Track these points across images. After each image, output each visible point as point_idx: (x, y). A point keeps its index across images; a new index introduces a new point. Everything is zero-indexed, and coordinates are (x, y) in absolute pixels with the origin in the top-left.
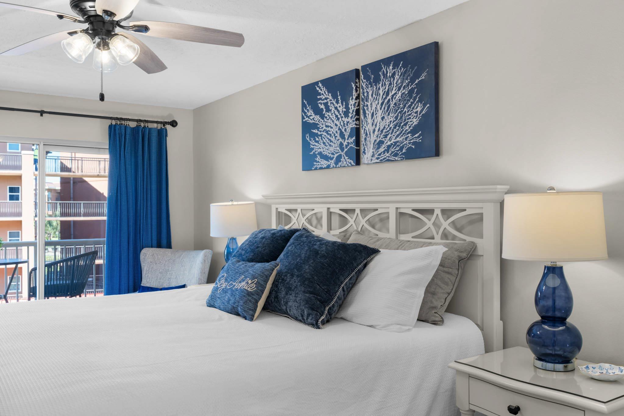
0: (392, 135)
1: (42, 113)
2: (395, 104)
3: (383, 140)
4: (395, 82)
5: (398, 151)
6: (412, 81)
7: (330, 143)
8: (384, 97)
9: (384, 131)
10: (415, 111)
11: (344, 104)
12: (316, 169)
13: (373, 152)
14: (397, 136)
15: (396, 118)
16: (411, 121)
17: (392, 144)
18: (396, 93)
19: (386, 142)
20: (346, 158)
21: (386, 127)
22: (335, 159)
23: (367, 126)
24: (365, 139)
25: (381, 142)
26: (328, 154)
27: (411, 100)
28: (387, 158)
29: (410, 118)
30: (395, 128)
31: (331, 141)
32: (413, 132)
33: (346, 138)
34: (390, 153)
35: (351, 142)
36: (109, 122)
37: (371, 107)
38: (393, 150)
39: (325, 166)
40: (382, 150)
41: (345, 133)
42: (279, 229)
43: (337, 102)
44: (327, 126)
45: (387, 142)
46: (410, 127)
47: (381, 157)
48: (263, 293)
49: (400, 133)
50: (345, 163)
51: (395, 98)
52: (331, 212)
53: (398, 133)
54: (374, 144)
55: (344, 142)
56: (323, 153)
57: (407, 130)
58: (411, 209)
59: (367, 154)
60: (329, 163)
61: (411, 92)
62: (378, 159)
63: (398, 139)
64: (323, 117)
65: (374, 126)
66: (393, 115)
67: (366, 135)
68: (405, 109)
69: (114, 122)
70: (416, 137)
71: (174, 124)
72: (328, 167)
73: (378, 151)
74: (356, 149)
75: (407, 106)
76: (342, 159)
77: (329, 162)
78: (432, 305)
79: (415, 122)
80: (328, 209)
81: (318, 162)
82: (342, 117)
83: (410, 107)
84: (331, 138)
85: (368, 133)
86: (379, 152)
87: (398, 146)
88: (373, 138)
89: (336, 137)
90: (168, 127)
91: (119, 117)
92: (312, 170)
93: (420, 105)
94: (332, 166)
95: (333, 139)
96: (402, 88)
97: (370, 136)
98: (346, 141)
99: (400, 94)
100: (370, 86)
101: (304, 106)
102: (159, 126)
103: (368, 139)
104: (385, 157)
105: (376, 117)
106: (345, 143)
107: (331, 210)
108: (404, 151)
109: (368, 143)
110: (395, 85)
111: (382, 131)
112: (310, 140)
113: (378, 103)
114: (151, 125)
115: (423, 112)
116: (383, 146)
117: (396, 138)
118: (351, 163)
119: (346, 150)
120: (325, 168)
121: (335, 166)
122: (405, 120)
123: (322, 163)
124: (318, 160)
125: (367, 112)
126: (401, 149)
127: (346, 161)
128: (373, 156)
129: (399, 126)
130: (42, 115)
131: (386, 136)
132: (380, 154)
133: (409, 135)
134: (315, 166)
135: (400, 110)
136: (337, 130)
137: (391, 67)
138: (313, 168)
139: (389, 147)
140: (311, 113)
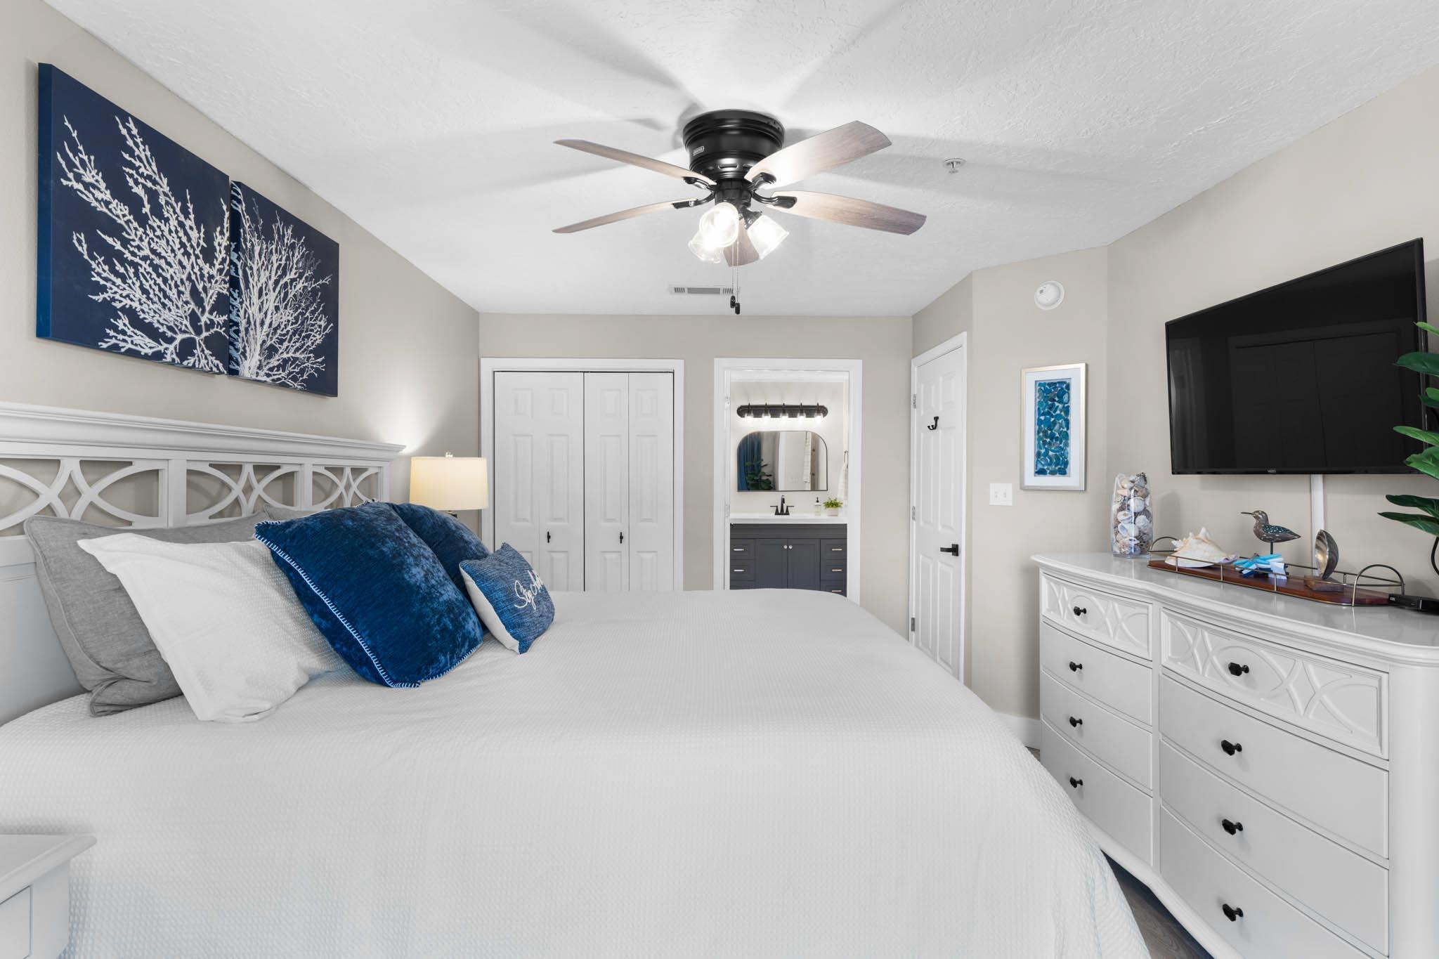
0: (291, 345)
2: (295, 296)
3: (277, 346)
4: (294, 260)
5: (297, 373)
6: (315, 276)
7: (163, 300)
8: (279, 273)
9: (279, 331)
10: (319, 323)
11: (203, 230)
12: (114, 349)
13: (260, 361)
14: (297, 350)
15: (297, 319)
16: (314, 336)
17: (289, 359)
18: (295, 279)
19: (281, 351)
20: (207, 352)
21: (282, 326)
22: (177, 342)
23: (250, 308)
24: (247, 330)
25: (273, 349)
26: (156, 325)
27: (314, 305)
28: (283, 380)
30: (294, 334)
31: (166, 296)
33: (208, 308)
34: (286, 372)
35: (218, 322)
37: (259, 276)
38: (291, 370)
39: (150, 352)
40: (274, 362)
41: (203, 295)
43: (184, 213)
44: (153, 251)
45: (282, 353)
46: (313, 343)
47: (274, 375)
49: (302, 347)
50: (203, 361)
51: (295, 287)
53: (297, 344)
54: (262, 345)
55: (202, 316)
56: (142, 316)
59: (249, 360)
60: (161, 348)
61: (314, 291)
62: (268, 375)
63: (297, 355)
64: (142, 221)
65: (262, 314)
66: (291, 311)
67: (249, 322)
72: (158, 356)
73: (268, 363)
75: (310, 310)
76: (197, 351)
77: (161, 345)
81: (124, 333)
82: (197, 256)
83: (312, 313)
84: (167, 289)
85: (253, 323)
86: (271, 365)
87: (298, 365)
88: (260, 335)
89: (180, 293)
92: (98, 348)
93: (323, 318)
94: (169, 359)
95: (173, 293)
97: (255, 329)
98: (207, 314)
99: (300, 285)
100: (256, 234)
103: (251, 332)
104: (280, 376)
105: (267, 300)
106: (204, 319)
108: (305, 377)
109: (251, 340)
111: (275, 329)
112: (91, 257)
115: (327, 331)
116: (277, 357)
117: (295, 352)
118: (217, 367)
119: (205, 334)
120: (146, 357)
121: (177, 360)
123: (137, 339)
124: (121, 327)
125: (250, 279)
126: (302, 372)
127: (206, 358)
128: (260, 367)
129: (300, 335)
131: (281, 342)
132: (271, 369)
133: (312, 355)
134: (113, 341)
135: (301, 310)
136: (184, 277)
137: (289, 231)
138: (105, 346)
139: (286, 361)
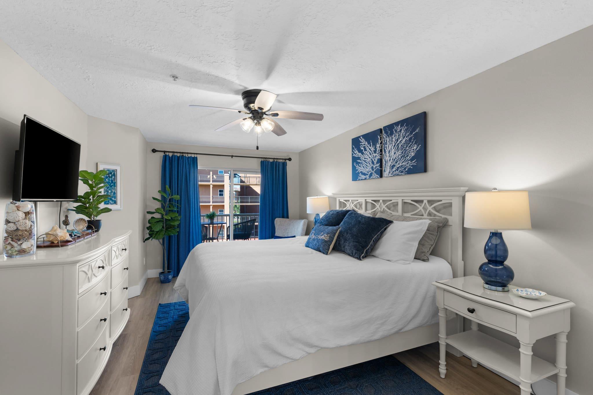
0: (400, 162)
1: (232, 156)
2: (402, 146)
3: (395, 164)
4: (401, 134)
5: (403, 170)
6: (411, 133)
8: (395, 142)
9: (396, 160)
10: (412, 149)
11: (374, 146)
12: (359, 180)
13: (389, 171)
14: (403, 162)
15: (402, 153)
16: (410, 154)
17: (400, 166)
18: (402, 140)
19: (396, 165)
20: (375, 174)
21: (397, 158)
22: (369, 175)
23: (386, 157)
24: (385, 164)
25: (394, 166)
26: (365, 173)
27: (411, 143)
28: (397, 174)
29: (410, 153)
30: (401, 158)
31: (367, 166)
32: (412, 160)
33: (375, 164)
34: (399, 171)
35: (378, 166)
36: (261, 160)
37: (389, 148)
38: (400, 170)
39: (364, 178)
40: (394, 169)
41: (374, 161)
42: (340, 210)
43: (370, 146)
44: (365, 158)
46: (410, 157)
48: (332, 242)
49: (404, 161)
50: (374, 177)
51: (401, 143)
52: (367, 202)
53: (403, 160)
54: (390, 166)
56: (363, 172)
57: (408, 159)
58: (410, 200)
59: (386, 172)
60: (366, 177)
61: (411, 139)
62: (392, 174)
63: (403, 164)
64: (363, 153)
65: (390, 157)
66: (400, 151)
67: (386, 162)
68: (407, 148)
69: (263, 160)
70: (413, 163)
71: (290, 159)
72: (365, 179)
74: (380, 169)
75: (408, 146)
76: (373, 175)
78: (422, 251)
79: (413, 154)
80: (366, 200)
81: (360, 176)
82: (373, 153)
83: (410, 147)
84: (367, 164)
85: (387, 161)
86: (393, 171)
87: (403, 167)
88: (389, 164)
89: (369, 164)
90: (287, 161)
91: (265, 157)
92: (357, 180)
93: (415, 146)
94: (367, 178)
95: (368, 165)
96: (405, 137)
98: (375, 165)
99: (404, 140)
100: (388, 137)
101: (353, 148)
102: (283, 161)
103: (387, 164)
105: (391, 153)
106: (374, 167)
107: (367, 201)
108: (406, 170)
109: (387, 166)
110: (402, 136)
111: (394, 160)
112: (356, 165)
113: (392, 146)
114: (279, 161)
115: (417, 149)
116: (395, 168)
117: (402, 163)
118: (377, 177)
119: (375, 170)
120: (364, 179)
121: (369, 178)
122: (407, 154)
123: (362, 177)
124: (360, 175)
125: (386, 150)
126: (405, 169)
127: (375, 176)
128: (389, 173)
129: (404, 157)
130: (232, 158)
131: (396, 162)
132: (393, 172)
133: (409, 161)
134: (359, 178)
135: (404, 149)
136: (370, 160)
137: (399, 127)
138: (358, 180)
139: (398, 168)
140: (356, 152)
